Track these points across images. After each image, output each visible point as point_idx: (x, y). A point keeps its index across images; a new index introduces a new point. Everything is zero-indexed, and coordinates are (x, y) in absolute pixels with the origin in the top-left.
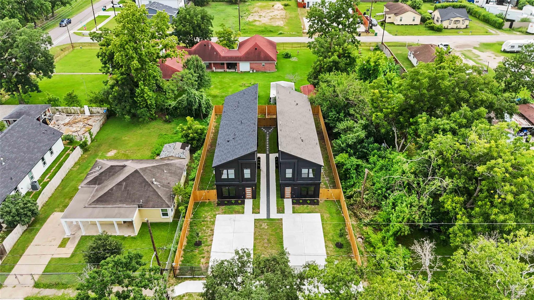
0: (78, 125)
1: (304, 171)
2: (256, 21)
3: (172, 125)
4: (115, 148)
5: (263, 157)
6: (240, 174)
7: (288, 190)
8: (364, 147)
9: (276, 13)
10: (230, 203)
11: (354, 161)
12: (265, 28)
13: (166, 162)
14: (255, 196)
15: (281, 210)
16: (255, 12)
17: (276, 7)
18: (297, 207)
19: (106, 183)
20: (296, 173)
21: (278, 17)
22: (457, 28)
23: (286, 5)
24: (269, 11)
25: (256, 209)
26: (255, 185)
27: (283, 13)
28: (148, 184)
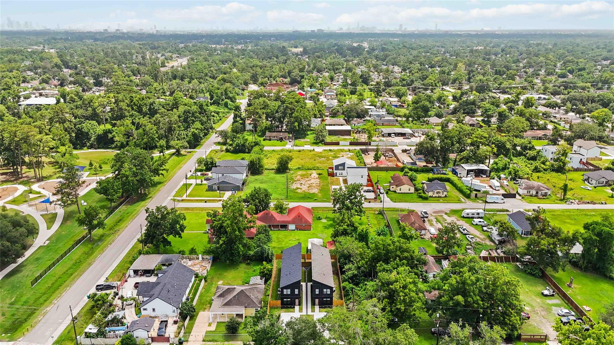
0: (197, 266)
1: (325, 290)
2: (298, 188)
3: (252, 266)
4: (222, 280)
5: (303, 284)
6: (293, 292)
7: (317, 301)
8: (357, 279)
9: (313, 181)
10: (287, 308)
11: (351, 285)
12: (305, 195)
13: (254, 286)
14: (300, 304)
15: (313, 311)
16: (298, 180)
17: (313, 176)
18: (321, 309)
19: (226, 296)
20: (321, 291)
21: (314, 185)
22: (439, 197)
23: (320, 174)
24: (307, 179)
25: (301, 310)
26: (300, 298)
27: (318, 181)
28: (248, 297)
